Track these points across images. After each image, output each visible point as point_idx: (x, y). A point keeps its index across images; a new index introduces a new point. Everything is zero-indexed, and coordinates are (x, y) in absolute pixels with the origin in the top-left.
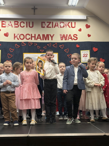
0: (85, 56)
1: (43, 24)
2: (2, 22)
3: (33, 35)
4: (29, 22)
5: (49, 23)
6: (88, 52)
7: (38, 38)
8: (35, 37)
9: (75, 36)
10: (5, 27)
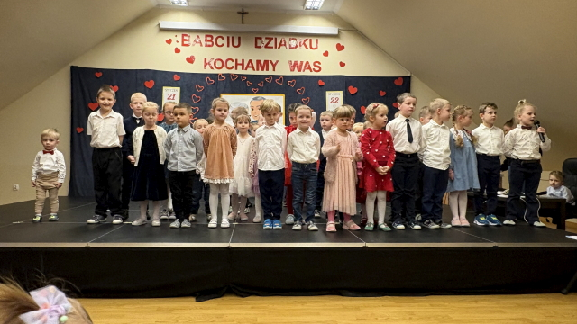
1: (259, 41)
2: (183, 35)
3: (240, 62)
4: (233, 38)
5: (268, 40)
7: (248, 67)
8: (242, 64)
9: (317, 64)
10: (187, 45)
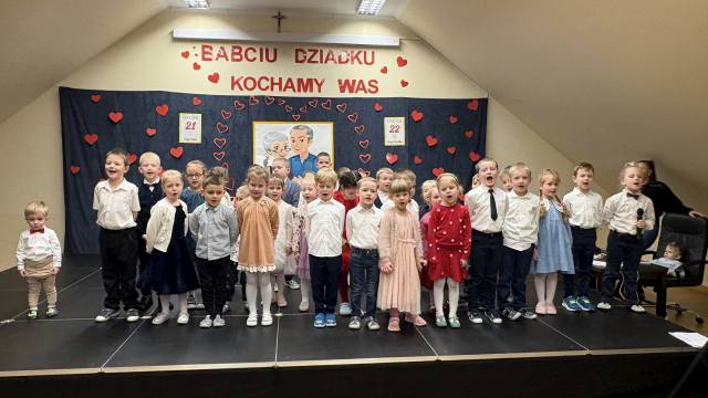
0: (395, 130)
2: (204, 47)
3: (276, 81)
4: (267, 50)
5: (312, 53)
6: (400, 122)
9: (373, 83)
10: (210, 59)
